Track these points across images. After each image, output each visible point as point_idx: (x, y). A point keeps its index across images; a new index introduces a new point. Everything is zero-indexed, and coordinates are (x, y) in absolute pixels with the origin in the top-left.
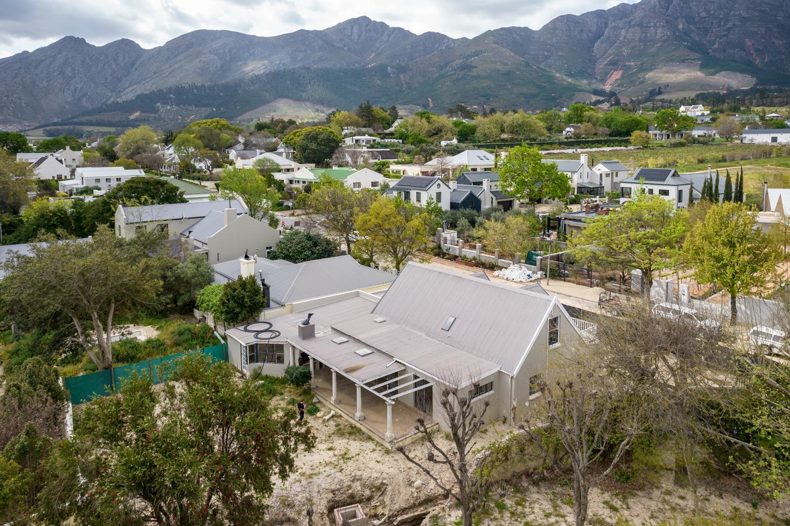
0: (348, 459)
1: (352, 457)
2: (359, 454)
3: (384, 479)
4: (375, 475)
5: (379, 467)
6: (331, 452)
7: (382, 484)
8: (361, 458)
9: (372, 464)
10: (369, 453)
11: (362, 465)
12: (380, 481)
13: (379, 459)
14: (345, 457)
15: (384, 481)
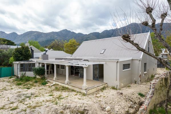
0: (62, 98)
1: (64, 98)
2: (68, 97)
3: (85, 107)
4: (79, 105)
5: (81, 101)
6: (51, 97)
7: (85, 110)
8: (69, 98)
9: (76, 100)
10: (74, 96)
11: (70, 101)
12: (83, 108)
13: (80, 98)
14: (59, 98)
15: (86, 108)
